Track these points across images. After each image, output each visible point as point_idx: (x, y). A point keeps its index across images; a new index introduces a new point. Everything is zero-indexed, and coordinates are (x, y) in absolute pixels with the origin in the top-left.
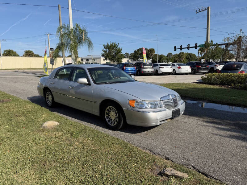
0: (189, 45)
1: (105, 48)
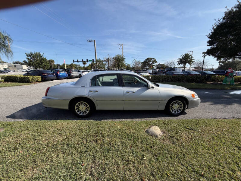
0: (78, 60)
1: (27, 56)
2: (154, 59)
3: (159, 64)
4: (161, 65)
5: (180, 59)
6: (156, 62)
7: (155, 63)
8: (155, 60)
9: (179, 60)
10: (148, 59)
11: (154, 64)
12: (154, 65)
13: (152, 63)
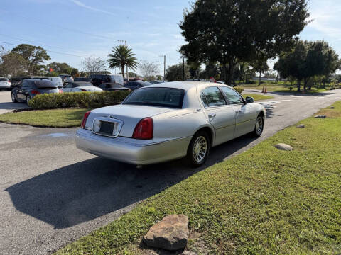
2: (39, 48)
3: (54, 63)
4: (59, 65)
5: (113, 56)
6: (47, 58)
7: (44, 61)
8: (44, 52)
9: (110, 58)
10: (22, 47)
11: (42, 62)
12: (42, 64)
13: (35, 60)
